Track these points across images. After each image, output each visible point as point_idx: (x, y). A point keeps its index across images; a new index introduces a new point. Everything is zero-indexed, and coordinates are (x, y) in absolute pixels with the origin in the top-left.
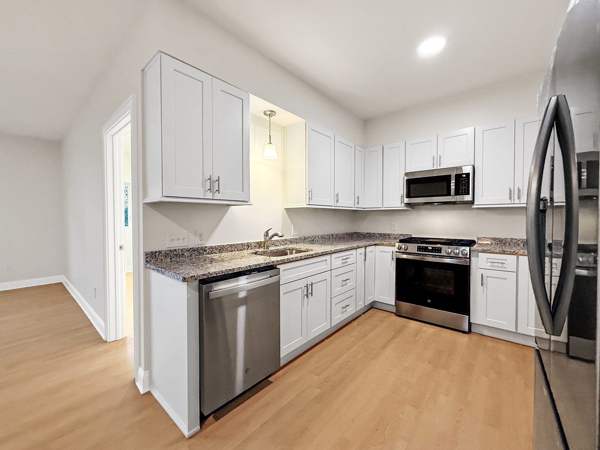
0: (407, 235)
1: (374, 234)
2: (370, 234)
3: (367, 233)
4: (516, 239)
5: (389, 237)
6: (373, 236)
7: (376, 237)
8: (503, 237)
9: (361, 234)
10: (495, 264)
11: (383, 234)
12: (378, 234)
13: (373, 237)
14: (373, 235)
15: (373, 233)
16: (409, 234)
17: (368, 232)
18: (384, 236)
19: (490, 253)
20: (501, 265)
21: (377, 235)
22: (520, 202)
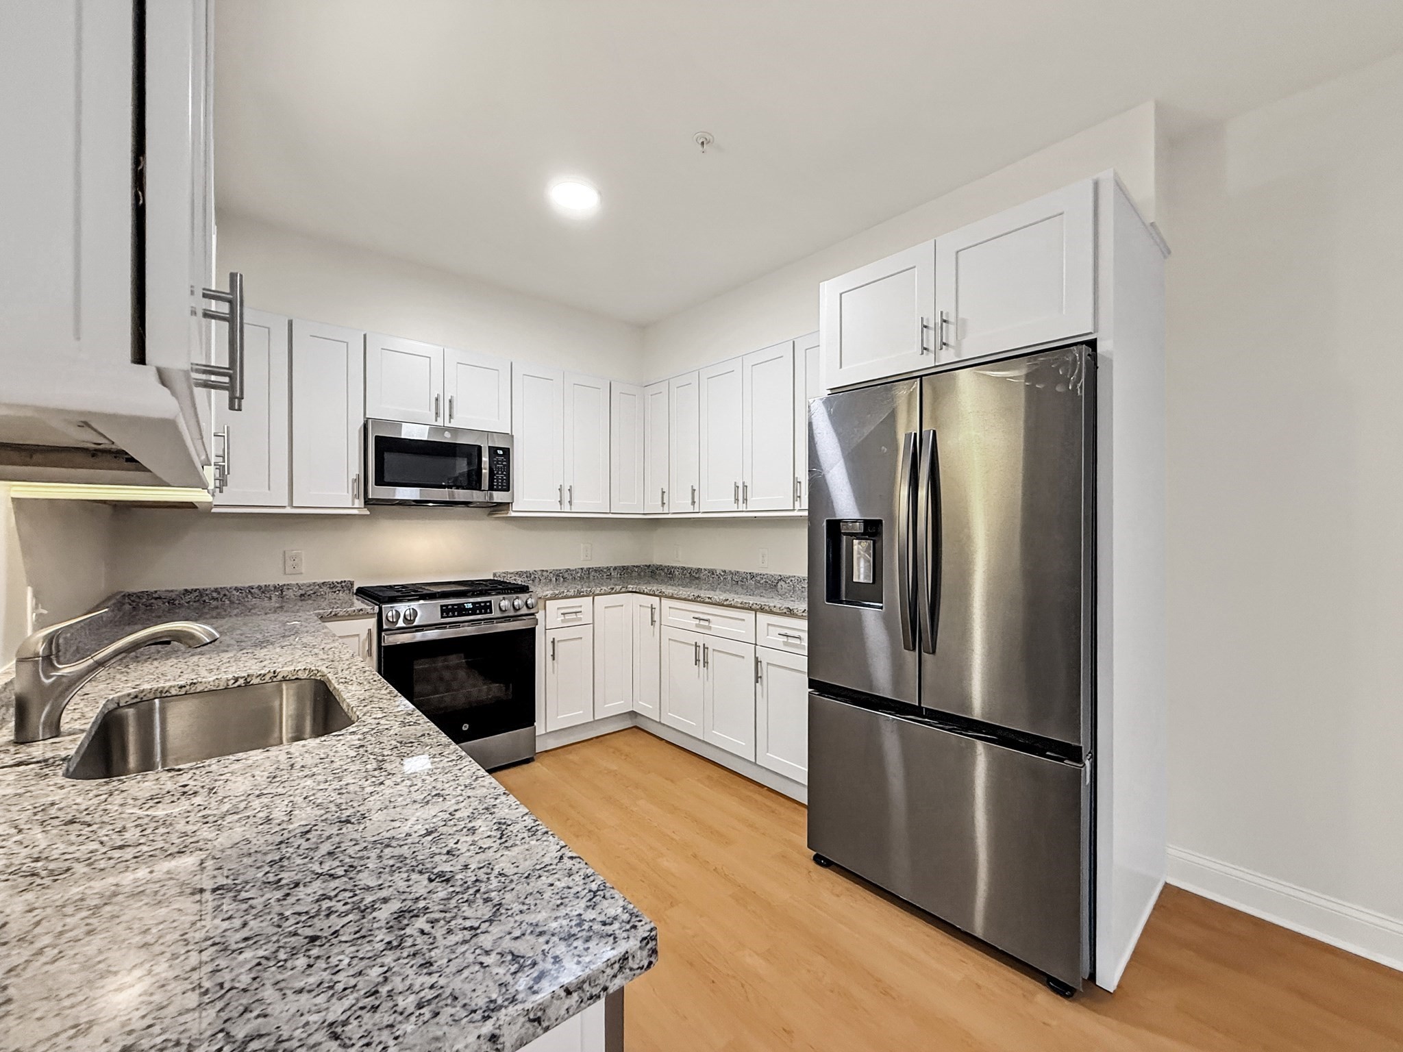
0: (342, 582)
1: (219, 593)
2: (201, 593)
3: (186, 590)
4: (547, 571)
5: (281, 596)
6: (214, 599)
7: (228, 602)
8: (531, 570)
9: (156, 598)
10: (568, 617)
11: (259, 588)
12: (237, 589)
13: (214, 603)
14: (215, 595)
15: (216, 590)
16: (347, 580)
17: (189, 588)
18: (263, 592)
19: (562, 598)
20: (573, 616)
21: (234, 592)
22: (571, 509)
